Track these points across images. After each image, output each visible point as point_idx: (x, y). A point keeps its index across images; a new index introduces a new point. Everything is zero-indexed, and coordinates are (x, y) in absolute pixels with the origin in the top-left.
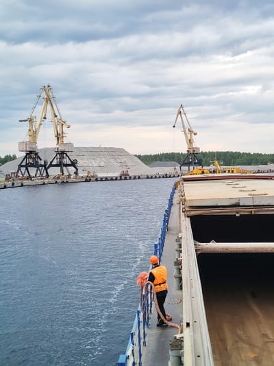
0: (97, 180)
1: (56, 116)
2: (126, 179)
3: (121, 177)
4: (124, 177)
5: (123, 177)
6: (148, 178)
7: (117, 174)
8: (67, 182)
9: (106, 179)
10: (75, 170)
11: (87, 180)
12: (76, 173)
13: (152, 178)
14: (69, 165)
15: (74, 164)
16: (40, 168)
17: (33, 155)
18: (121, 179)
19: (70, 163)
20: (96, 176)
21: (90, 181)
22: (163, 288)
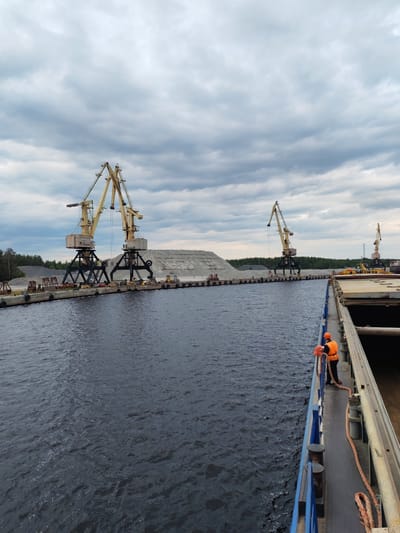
0: (177, 287)
1: (124, 204)
2: (214, 284)
3: (208, 282)
4: (213, 282)
5: (211, 283)
6: (241, 283)
7: (203, 279)
8: (136, 290)
9: (190, 285)
10: (148, 274)
11: (165, 286)
12: (150, 277)
13: (246, 282)
14: (141, 268)
15: (147, 266)
16: (96, 271)
17: (86, 254)
18: (209, 285)
19: (143, 264)
20: (178, 281)
21: (168, 287)
22: (333, 358)
